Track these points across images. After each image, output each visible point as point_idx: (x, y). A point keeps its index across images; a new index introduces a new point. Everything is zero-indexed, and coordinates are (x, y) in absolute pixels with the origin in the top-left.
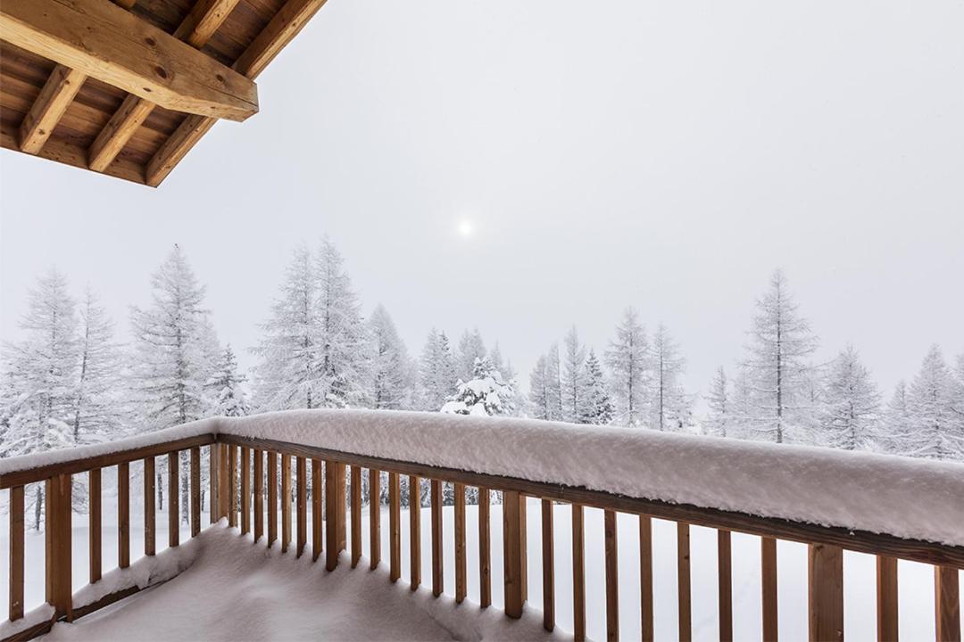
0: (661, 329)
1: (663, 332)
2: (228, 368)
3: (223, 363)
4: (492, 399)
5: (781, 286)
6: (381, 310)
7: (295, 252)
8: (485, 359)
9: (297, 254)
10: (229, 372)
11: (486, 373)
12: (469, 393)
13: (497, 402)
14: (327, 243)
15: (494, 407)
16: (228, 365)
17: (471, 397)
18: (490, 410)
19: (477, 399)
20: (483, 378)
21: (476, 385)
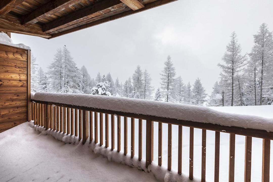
0: (146, 71)
4: (104, 87)
6: (84, 67)
7: (57, 50)
9: (58, 51)
11: (104, 81)
13: (105, 87)
14: (65, 48)
17: (99, 86)
18: (103, 89)
19: (101, 87)
20: (103, 82)
21: (101, 84)
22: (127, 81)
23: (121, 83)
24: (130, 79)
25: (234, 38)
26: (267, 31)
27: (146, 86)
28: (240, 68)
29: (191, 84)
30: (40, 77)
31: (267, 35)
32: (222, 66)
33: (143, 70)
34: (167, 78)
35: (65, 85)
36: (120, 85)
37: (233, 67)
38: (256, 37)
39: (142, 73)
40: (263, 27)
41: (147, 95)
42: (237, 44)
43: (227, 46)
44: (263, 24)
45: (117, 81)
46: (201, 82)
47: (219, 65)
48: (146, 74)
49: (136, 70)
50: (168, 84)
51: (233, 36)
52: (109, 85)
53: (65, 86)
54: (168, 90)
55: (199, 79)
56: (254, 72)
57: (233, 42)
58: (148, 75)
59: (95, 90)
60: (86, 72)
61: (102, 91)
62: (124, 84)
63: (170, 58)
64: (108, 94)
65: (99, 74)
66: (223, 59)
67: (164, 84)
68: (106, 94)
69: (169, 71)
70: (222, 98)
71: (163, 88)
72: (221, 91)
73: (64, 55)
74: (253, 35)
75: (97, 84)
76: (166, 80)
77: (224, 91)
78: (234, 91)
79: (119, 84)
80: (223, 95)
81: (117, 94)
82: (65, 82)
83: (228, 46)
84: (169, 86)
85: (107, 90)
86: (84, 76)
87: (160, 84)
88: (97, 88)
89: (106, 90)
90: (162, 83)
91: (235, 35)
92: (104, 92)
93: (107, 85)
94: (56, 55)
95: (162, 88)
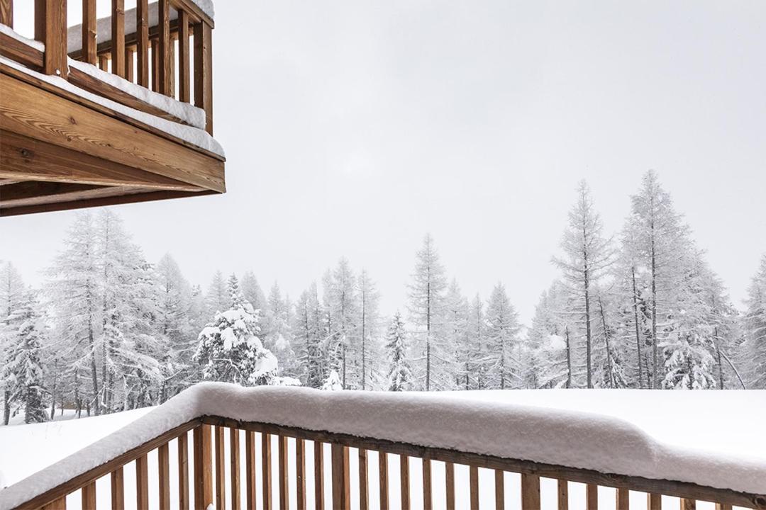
0: (364, 272)
1: (365, 274)
2: (29, 305)
3: (24, 302)
4: (239, 324)
5: (430, 245)
6: (168, 258)
8: (239, 295)
10: (29, 309)
11: (239, 305)
12: (224, 320)
13: (243, 326)
15: (241, 330)
16: (29, 303)
17: (225, 323)
18: (238, 332)
19: (229, 325)
20: (237, 309)
21: (230, 315)
22: (305, 294)
23: (288, 296)
24: (314, 285)
25: (584, 195)
26: (659, 191)
27: (366, 316)
28: (603, 269)
29: (482, 300)
30: (6, 293)
31: (660, 198)
32: (562, 264)
33: (355, 270)
34: (424, 293)
35: (106, 326)
36: (285, 302)
37: (586, 267)
38: (637, 201)
39: (354, 277)
40: (650, 178)
41: (369, 340)
42: (594, 210)
43: (570, 214)
44: (650, 171)
45: (275, 293)
46: (508, 293)
47: (553, 260)
48: (364, 281)
49: (337, 271)
50: (429, 312)
51: (583, 188)
52: (256, 316)
53: (105, 329)
54: (429, 328)
55: (502, 285)
56: (632, 276)
57: (584, 207)
58: (370, 285)
59: (211, 338)
60: (176, 274)
61: (235, 338)
62: (298, 301)
63: (432, 240)
64: (253, 347)
65: (219, 274)
66: (562, 245)
67: (416, 309)
68: (249, 346)
69: (429, 276)
70: (565, 346)
71: (412, 321)
72: (562, 329)
73: (101, 231)
74: (630, 196)
75: (217, 318)
76: (422, 300)
77: (570, 329)
78: (591, 325)
79: (282, 299)
80: (568, 340)
81: (278, 338)
82: (107, 314)
83: (573, 212)
84: (430, 317)
85: (251, 333)
86: (169, 287)
87: (406, 309)
88: (217, 330)
89: (246, 334)
90: (411, 308)
91: (586, 188)
92: (242, 340)
93: (249, 318)
94: (72, 230)
95: (411, 319)
